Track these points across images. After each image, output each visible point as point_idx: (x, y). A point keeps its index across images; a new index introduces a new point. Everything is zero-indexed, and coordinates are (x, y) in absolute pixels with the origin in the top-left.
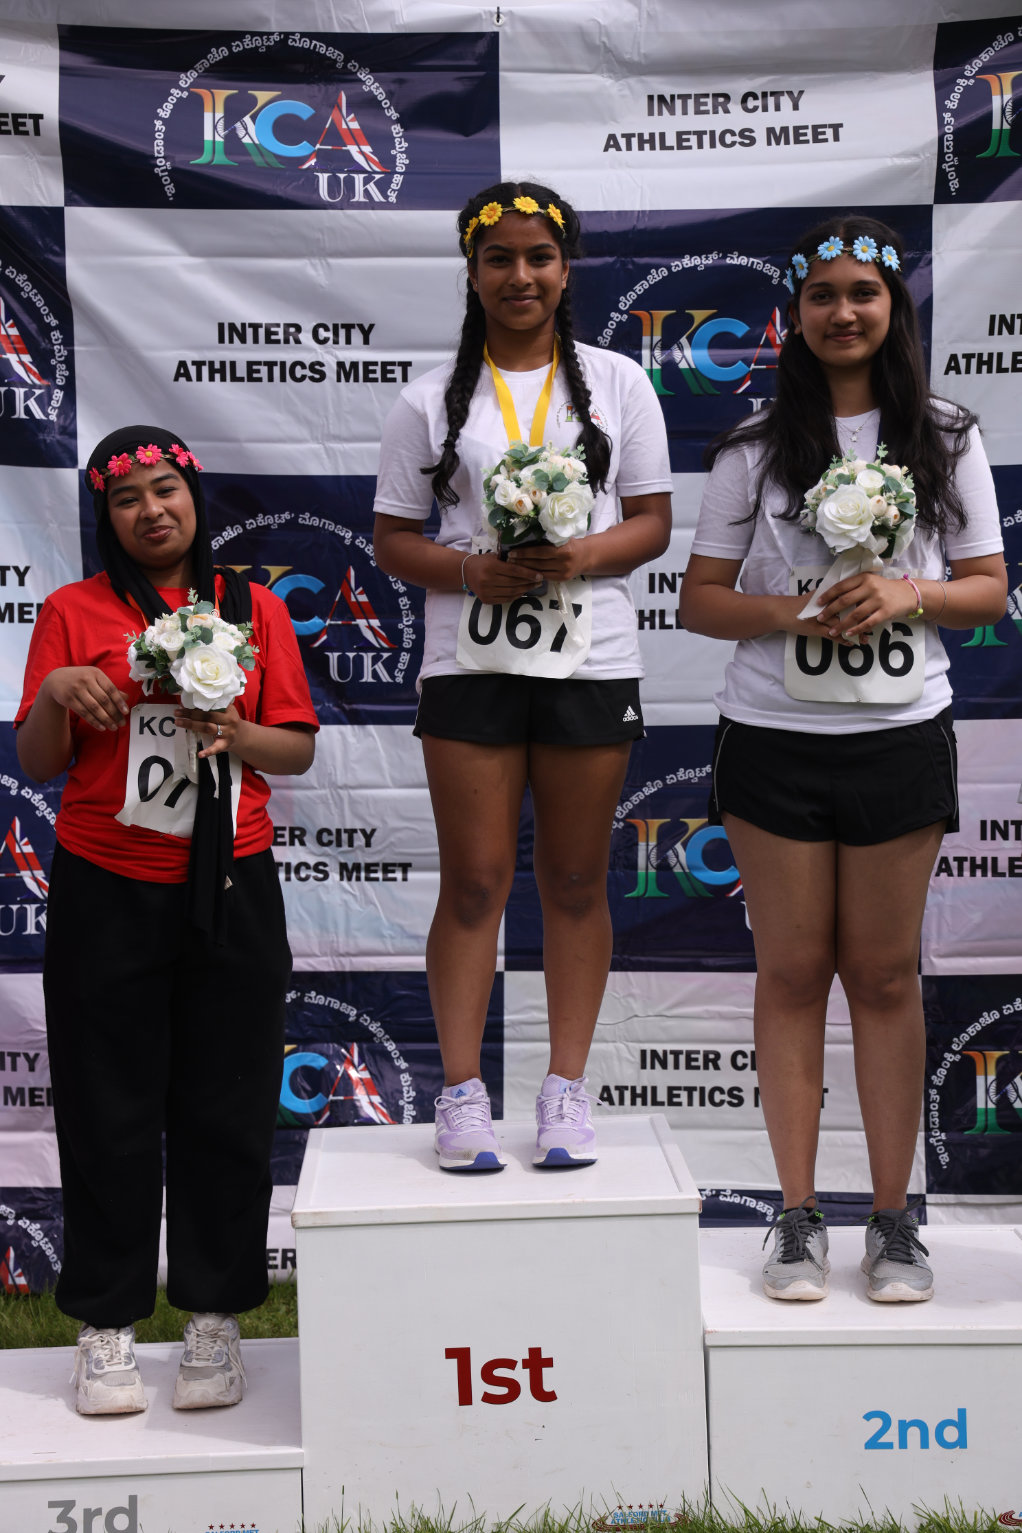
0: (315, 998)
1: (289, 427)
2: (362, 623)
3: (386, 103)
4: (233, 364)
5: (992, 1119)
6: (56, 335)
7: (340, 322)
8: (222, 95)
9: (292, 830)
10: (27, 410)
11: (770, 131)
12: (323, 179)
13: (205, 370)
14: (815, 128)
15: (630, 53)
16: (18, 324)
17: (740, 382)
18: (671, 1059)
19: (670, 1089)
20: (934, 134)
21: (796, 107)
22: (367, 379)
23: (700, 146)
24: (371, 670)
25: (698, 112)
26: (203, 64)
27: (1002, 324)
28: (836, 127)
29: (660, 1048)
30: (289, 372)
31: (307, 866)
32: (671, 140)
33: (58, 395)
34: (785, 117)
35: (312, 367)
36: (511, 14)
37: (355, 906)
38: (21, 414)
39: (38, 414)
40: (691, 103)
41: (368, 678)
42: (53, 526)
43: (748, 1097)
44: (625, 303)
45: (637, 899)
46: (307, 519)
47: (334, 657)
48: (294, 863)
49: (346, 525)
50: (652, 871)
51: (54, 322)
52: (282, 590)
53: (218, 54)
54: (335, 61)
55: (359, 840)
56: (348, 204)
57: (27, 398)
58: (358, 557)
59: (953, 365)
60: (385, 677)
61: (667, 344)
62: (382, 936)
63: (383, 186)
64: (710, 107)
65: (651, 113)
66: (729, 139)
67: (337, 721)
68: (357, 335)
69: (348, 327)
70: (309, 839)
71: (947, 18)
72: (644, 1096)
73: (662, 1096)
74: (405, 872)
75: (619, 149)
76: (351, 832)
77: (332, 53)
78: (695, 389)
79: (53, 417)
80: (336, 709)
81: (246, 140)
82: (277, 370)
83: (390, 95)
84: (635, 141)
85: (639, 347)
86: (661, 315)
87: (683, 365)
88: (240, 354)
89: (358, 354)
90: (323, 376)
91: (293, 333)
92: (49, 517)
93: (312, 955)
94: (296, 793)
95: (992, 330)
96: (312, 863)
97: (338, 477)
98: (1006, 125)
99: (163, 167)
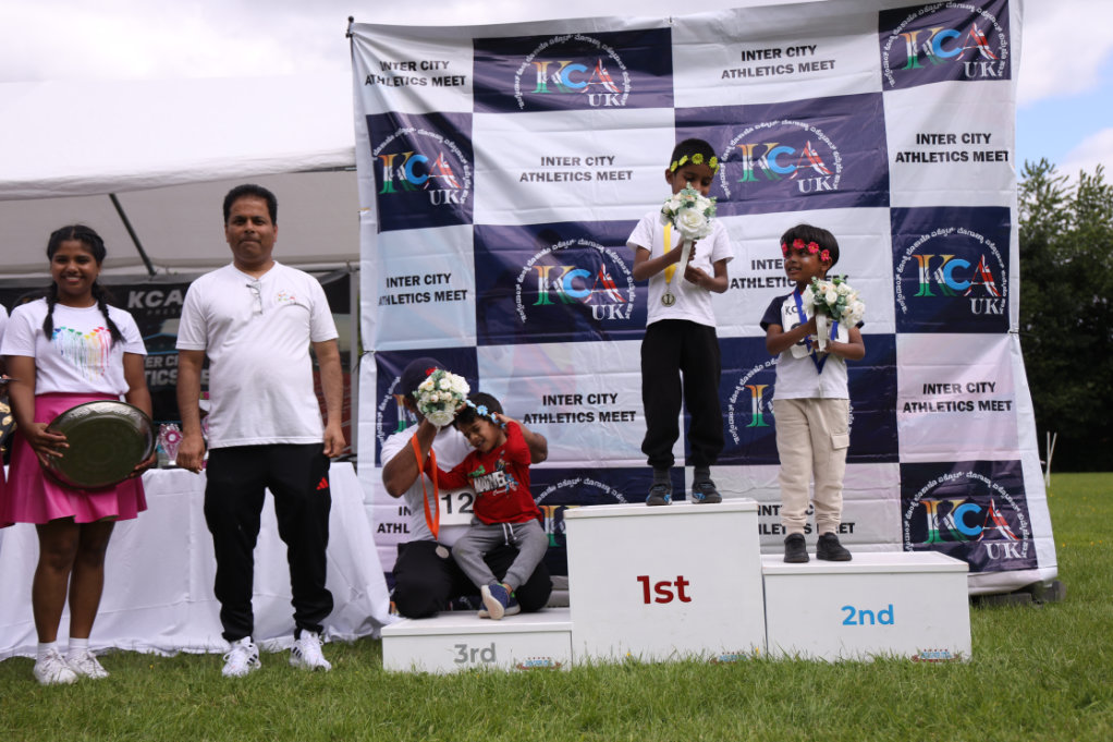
0: (589, 482)
1: (574, 200)
2: (609, 291)
3: (620, 63)
4: (548, 174)
6: (466, 167)
7: (599, 156)
8: (545, 64)
9: (575, 396)
10: (451, 200)
11: (801, 65)
12: (591, 97)
13: (535, 177)
14: (822, 63)
15: (733, 33)
16: (448, 163)
17: (792, 173)
18: (773, 509)
19: (773, 526)
20: (879, 62)
21: (812, 53)
22: (611, 179)
23: (767, 73)
24: (614, 313)
25: (766, 57)
26: (537, 51)
27: (922, 139)
28: (832, 62)
29: (767, 505)
30: (575, 177)
31: (583, 414)
32: (753, 72)
33: (466, 193)
34: (808, 58)
35: (585, 174)
36: (677, 19)
37: (608, 435)
38: (448, 201)
39: (456, 200)
40: (762, 54)
41: (612, 317)
42: (462, 252)
44: (733, 143)
45: (753, 428)
46: (582, 242)
47: (595, 307)
48: (577, 413)
49: (601, 244)
50: (760, 413)
51: (465, 161)
52: (569, 277)
53: (543, 46)
54: (596, 45)
55: (609, 400)
56: (603, 106)
57: (451, 193)
58: (608, 259)
59: (900, 157)
60: (621, 317)
61: (755, 159)
62: (621, 449)
63: (619, 99)
64: (772, 55)
65: (744, 59)
66: (781, 70)
67: (597, 339)
68: (606, 161)
69: (602, 158)
70: (584, 401)
71: (883, 8)
73: (769, 529)
74: (632, 416)
75: (728, 76)
76: (605, 396)
77: (595, 42)
78: (770, 178)
79: (463, 201)
80: (597, 334)
81: (556, 82)
82: (568, 176)
83: (622, 59)
84: (736, 73)
85: (741, 160)
86: (751, 146)
87: (763, 168)
88: (551, 170)
89: (606, 168)
90: (590, 178)
91: (577, 161)
92: (459, 248)
93: (588, 460)
94: (577, 377)
95: (918, 142)
96: (585, 412)
97: (597, 223)
98: (915, 55)
99: (518, 94)
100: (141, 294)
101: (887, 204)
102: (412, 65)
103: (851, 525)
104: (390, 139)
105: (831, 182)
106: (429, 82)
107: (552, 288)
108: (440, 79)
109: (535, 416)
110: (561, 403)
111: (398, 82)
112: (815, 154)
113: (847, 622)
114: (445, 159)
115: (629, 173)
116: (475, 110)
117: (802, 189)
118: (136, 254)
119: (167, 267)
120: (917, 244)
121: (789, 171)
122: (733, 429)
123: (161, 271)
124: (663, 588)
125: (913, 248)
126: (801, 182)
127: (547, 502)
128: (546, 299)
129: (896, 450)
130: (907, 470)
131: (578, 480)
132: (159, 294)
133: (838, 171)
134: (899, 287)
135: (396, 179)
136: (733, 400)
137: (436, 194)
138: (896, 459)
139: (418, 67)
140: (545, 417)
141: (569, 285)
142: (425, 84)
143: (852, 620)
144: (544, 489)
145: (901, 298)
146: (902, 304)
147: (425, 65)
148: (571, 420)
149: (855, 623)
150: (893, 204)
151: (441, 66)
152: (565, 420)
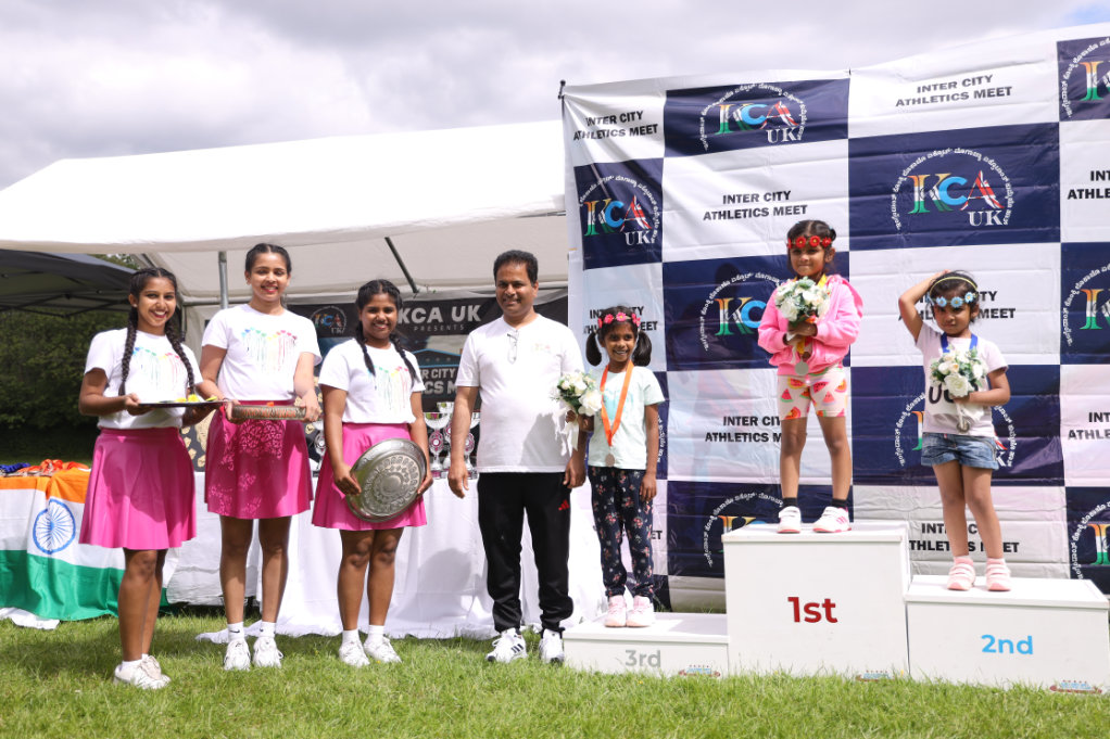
0: (764, 495)
1: (752, 236)
3: (798, 101)
5: (1106, 558)
6: (656, 208)
9: (751, 418)
10: (643, 240)
12: (770, 134)
13: (717, 215)
14: (998, 91)
16: (641, 205)
17: (964, 204)
18: (937, 528)
19: (938, 543)
20: (1057, 92)
25: (941, 89)
26: (723, 99)
27: (1097, 175)
29: (932, 523)
30: (753, 213)
31: (759, 435)
32: (928, 100)
33: (655, 232)
34: (983, 86)
35: (763, 210)
36: (856, 70)
38: (640, 242)
39: (647, 241)
42: (652, 287)
43: (978, 547)
44: (905, 173)
46: (759, 275)
48: (753, 433)
49: (777, 277)
51: (654, 203)
52: (747, 308)
53: (729, 94)
54: (778, 91)
56: (780, 143)
57: (643, 234)
59: (1072, 194)
61: (926, 190)
63: (795, 134)
64: (947, 87)
65: (919, 92)
68: (783, 196)
70: (759, 422)
71: (1062, 39)
72: (924, 545)
73: (933, 545)
75: (903, 104)
78: (941, 209)
79: (653, 241)
81: (738, 120)
82: (747, 213)
84: (911, 102)
85: (913, 191)
86: (923, 177)
87: (935, 199)
88: (732, 207)
89: (783, 203)
90: (768, 214)
91: (755, 197)
92: (650, 284)
93: (762, 476)
94: (753, 401)
95: (1092, 179)
96: (761, 433)
97: (773, 257)
98: (1095, 87)
99: (703, 137)
100: (408, 310)
101: (1057, 239)
102: (613, 119)
103: (1016, 544)
104: (593, 187)
105: (1001, 217)
106: (627, 132)
107: (731, 319)
108: (637, 129)
109: (715, 434)
110: (738, 424)
111: (600, 135)
112: (987, 185)
113: (986, 650)
114: (638, 202)
115: (804, 207)
116: (666, 155)
117: (972, 222)
118: (403, 276)
119: (427, 286)
120: (1086, 279)
121: (961, 202)
122: (899, 452)
123: (422, 289)
124: (812, 609)
125: (1082, 283)
126: (972, 214)
127: (726, 512)
128: (727, 329)
129: (1061, 474)
130: (1073, 494)
131: (753, 494)
132: (423, 311)
133: (1010, 206)
134: (1066, 321)
135: (597, 222)
136: (900, 425)
137: (630, 236)
138: (1061, 483)
139: (618, 120)
140: (725, 437)
141: (747, 316)
142: (624, 134)
143: (992, 648)
144: (723, 501)
145: (1068, 331)
146: (1068, 336)
147: (624, 118)
148: (748, 439)
149: (994, 651)
150: (1064, 239)
151: (636, 116)
152: (742, 439)
